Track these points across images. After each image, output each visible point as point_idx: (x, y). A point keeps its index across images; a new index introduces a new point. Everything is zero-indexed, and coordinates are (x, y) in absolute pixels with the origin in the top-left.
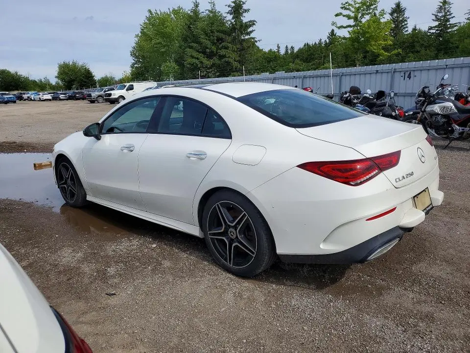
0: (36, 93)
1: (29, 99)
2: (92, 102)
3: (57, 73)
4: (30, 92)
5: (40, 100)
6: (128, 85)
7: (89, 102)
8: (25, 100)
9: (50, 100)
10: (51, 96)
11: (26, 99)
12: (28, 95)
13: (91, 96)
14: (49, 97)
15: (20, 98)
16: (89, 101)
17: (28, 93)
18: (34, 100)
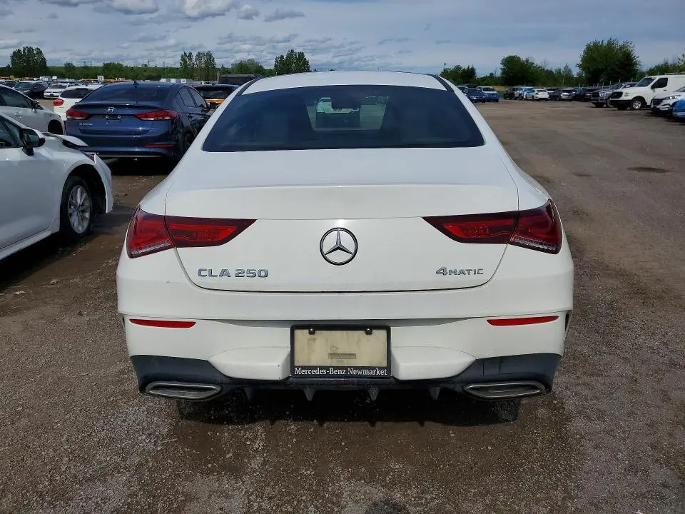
0: (531, 89)
1: (521, 97)
2: (599, 105)
3: (581, 59)
4: (524, 88)
5: (534, 100)
6: (657, 78)
7: (594, 106)
8: (516, 99)
9: (545, 100)
10: (549, 93)
11: (518, 97)
12: (521, 92)
13: (599, 96)
14: (545, 95)
15: (510, 96)
16: (594, 103)
17: (521, 89)
18: (526, 99)
